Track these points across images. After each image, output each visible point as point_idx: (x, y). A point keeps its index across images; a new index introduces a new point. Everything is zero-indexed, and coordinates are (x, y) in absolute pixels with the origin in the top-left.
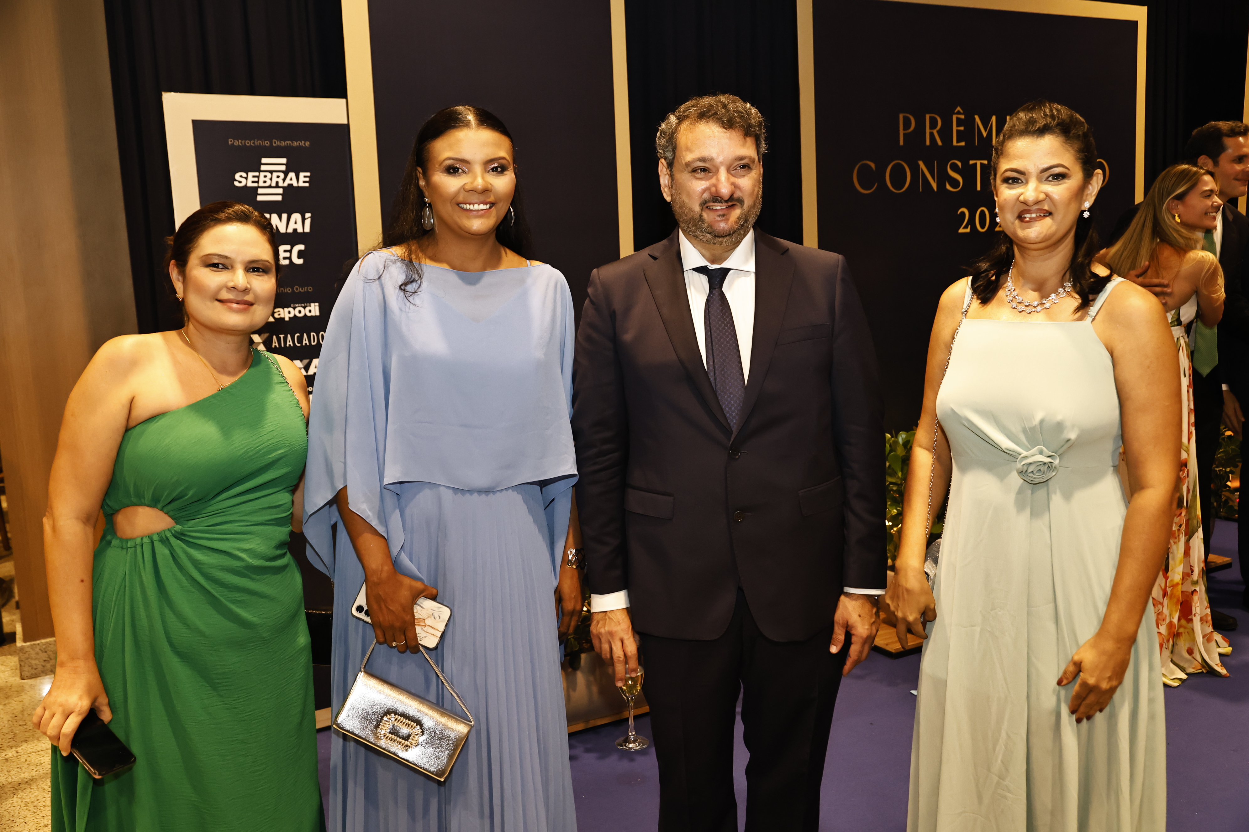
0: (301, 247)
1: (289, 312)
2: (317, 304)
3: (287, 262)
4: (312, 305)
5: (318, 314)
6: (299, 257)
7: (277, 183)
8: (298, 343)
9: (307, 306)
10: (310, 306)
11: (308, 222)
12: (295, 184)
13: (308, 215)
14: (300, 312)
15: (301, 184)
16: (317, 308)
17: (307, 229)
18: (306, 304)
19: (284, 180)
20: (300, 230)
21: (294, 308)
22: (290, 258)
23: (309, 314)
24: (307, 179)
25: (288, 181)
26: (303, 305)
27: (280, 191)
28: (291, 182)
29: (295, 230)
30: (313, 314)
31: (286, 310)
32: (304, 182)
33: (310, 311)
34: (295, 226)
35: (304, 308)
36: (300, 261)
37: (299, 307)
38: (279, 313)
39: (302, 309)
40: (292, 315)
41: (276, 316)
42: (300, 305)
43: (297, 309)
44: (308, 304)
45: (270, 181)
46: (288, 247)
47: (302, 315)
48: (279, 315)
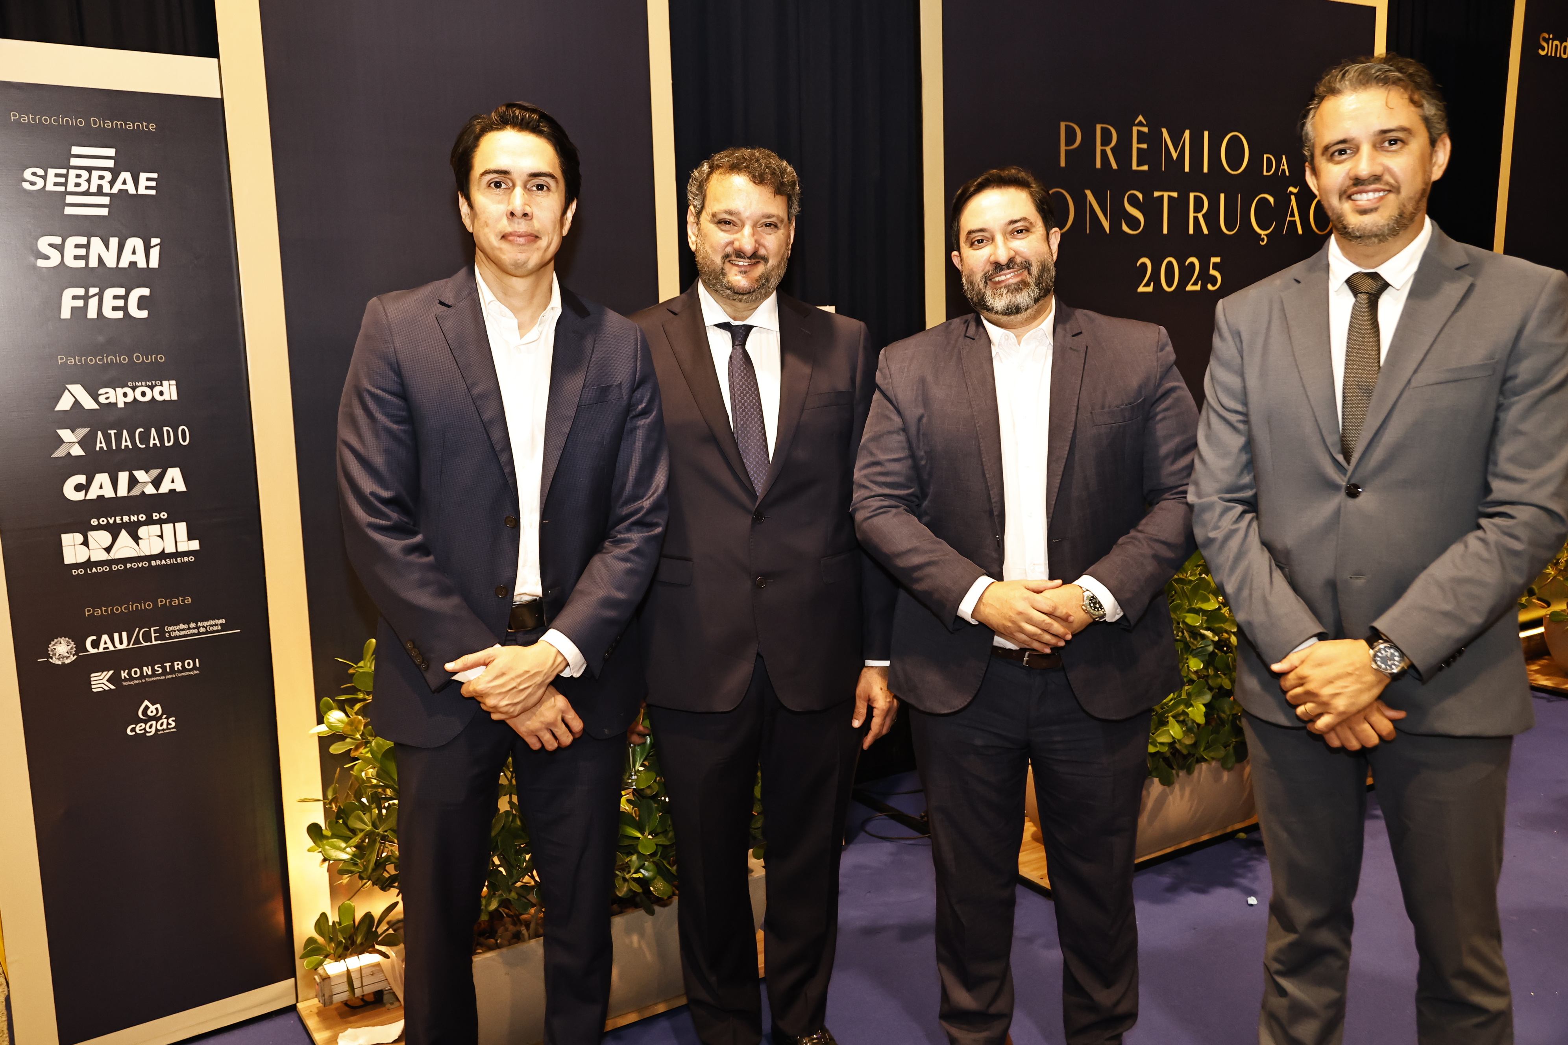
0: (146, 292)
1: (125, 395)
2: (173, 382)
3: (120, 315)
4: (165, 383)
5: (175, 397)
6: (140, 308)
7: (100, 187)
8: (141, 444)
9: (156, 385)
10: (161, 385)
11: (155, 253)
12: (132, 190)
13: (155, 241)
14: (143, 394)
15: (142, 191)
16: (174, 389)
17: (154, 263)
18: (154, 382)
19: (112, 183)
20: (142, 264)
21: (134, 389)
22: (125, 309)
23: (159, 398)
24: (153, 184)
25: (118, 186)
26: (149, 383)
27: (106, 200)
28: (124, 187)
29: (133, 264)
30: (166, 397)
31: (120, 391)
32: (147, 188)
33: (161, 393)
34: (133, 258)
35: (152, 388)
36: (144, 314)
37: (142, 386)
38: (107, 396)
39: (147, 390)
40: (130, 399)
41: (102, 400)
42: (144, 383)
43: (138, 391)
44: (158, 382)
45: (87, 184)
46: (121, 291)
47: (148, 398)
48: (107, 398)
